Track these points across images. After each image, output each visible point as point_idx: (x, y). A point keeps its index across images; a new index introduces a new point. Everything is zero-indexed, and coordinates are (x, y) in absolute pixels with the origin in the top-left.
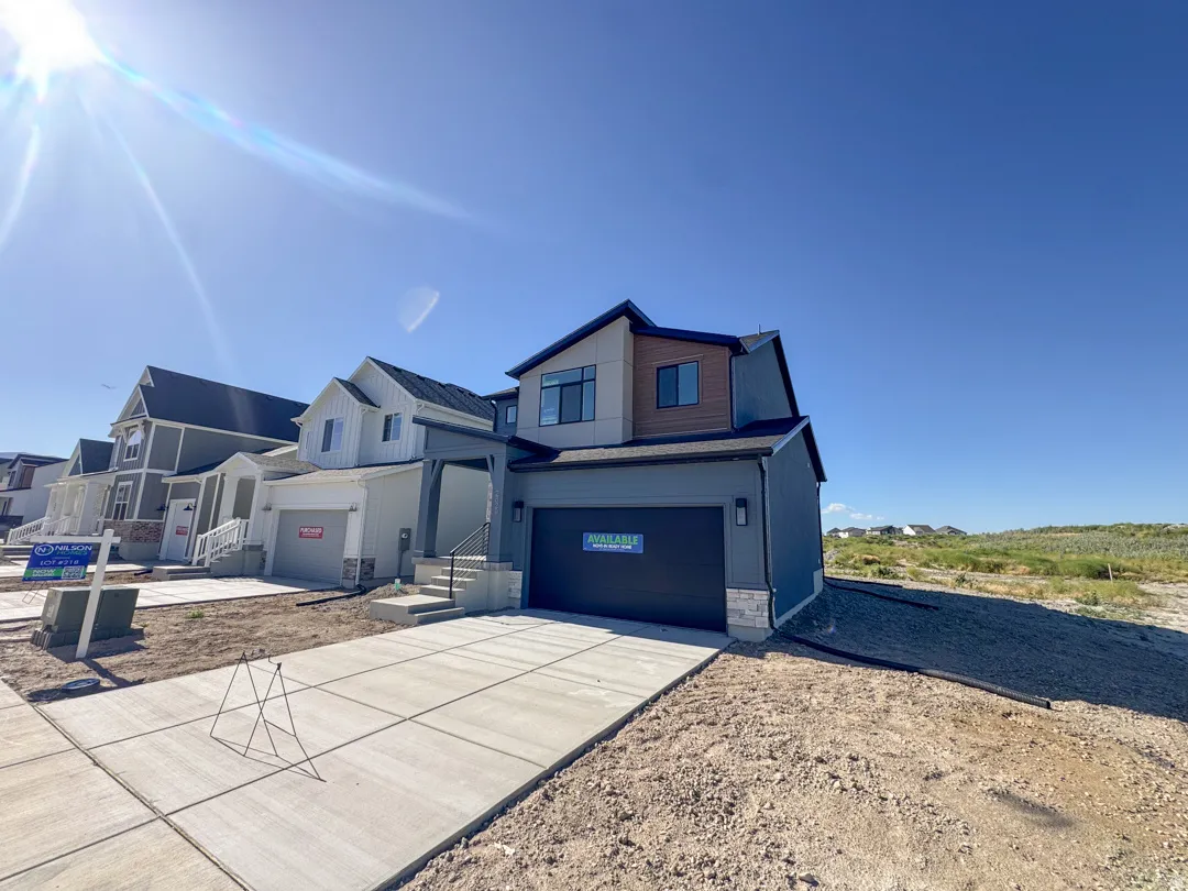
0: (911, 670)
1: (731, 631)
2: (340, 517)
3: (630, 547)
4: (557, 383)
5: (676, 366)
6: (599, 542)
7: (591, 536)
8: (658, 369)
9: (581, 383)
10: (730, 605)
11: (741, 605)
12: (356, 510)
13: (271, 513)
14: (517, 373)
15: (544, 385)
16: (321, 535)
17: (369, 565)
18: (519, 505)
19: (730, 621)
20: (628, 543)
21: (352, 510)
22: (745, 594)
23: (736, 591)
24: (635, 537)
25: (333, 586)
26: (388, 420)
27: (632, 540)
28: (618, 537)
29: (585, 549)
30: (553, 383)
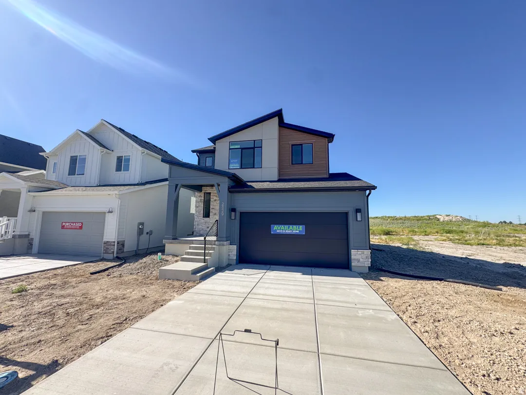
0: (441, 280)
1: (353, 269)
2: (100, 217)
3: (298, 232)
4: (239, 147)
5: (301, 145)
6: (279, 229)
7: (276, 226)
8: (292, 145)
9: (254, 148)
10: (353, 257)
11: (357, 257)
12: (112, 212)
13: (36, 214)
14: (214, 140)
15: (231, 147)
16: (81, 228)
17: (122, 244)
18: (234, 210)
19: (353, 264)
20: (296, 229)
21: (109, 212)
22: (360, 252)
23: (356, 250)
24: (301, 227)
25: (98, 259)
26: (119, 159)
27: (299, 228)
28: (291, 227)
29: (272, 233)
30: (236, 147)
